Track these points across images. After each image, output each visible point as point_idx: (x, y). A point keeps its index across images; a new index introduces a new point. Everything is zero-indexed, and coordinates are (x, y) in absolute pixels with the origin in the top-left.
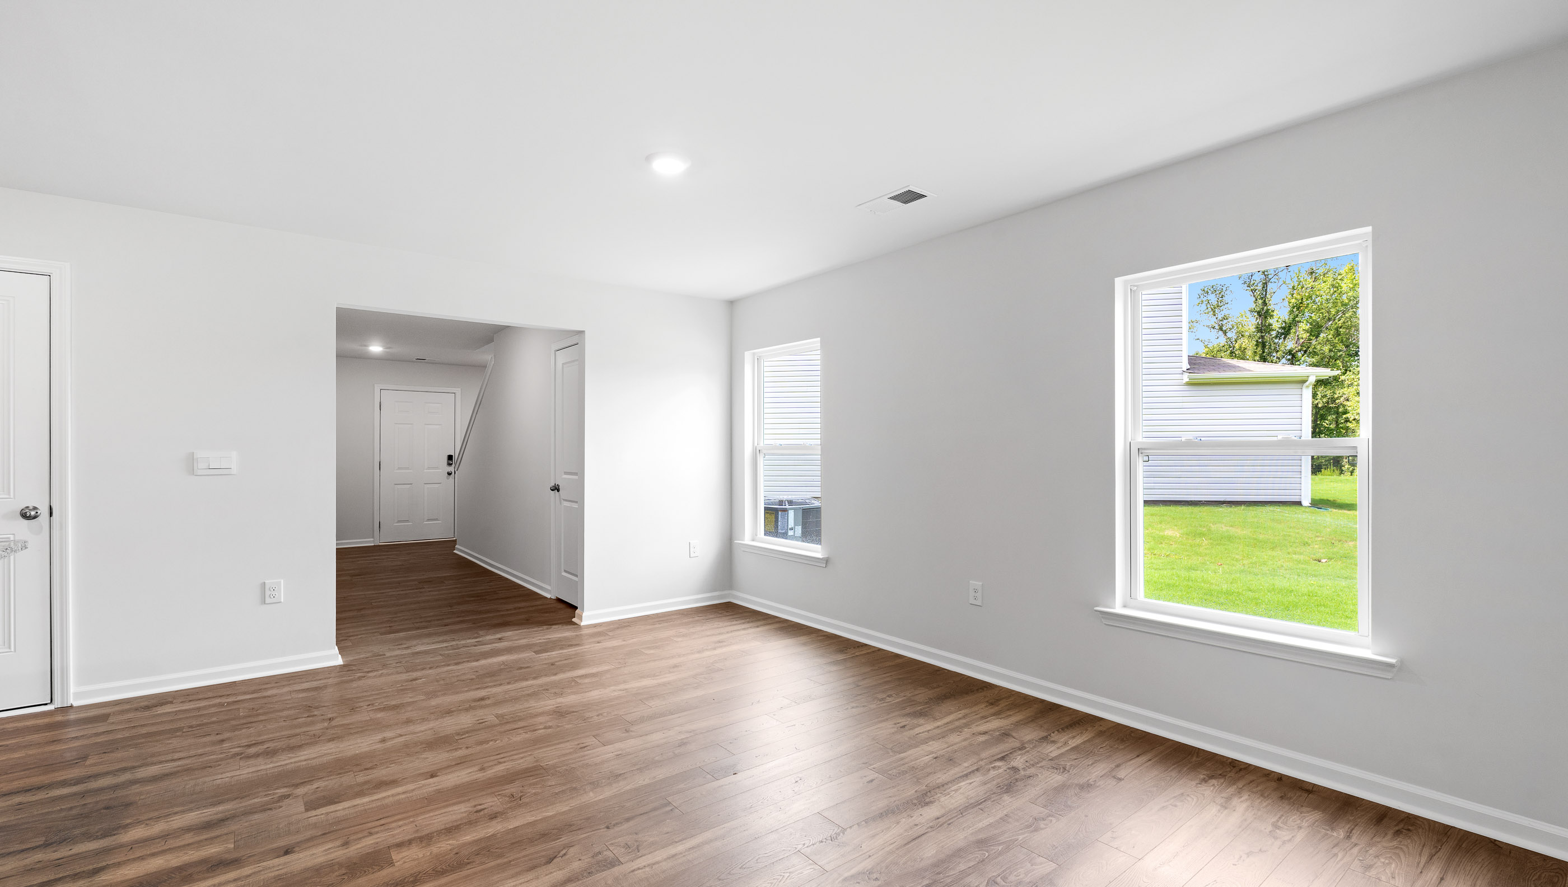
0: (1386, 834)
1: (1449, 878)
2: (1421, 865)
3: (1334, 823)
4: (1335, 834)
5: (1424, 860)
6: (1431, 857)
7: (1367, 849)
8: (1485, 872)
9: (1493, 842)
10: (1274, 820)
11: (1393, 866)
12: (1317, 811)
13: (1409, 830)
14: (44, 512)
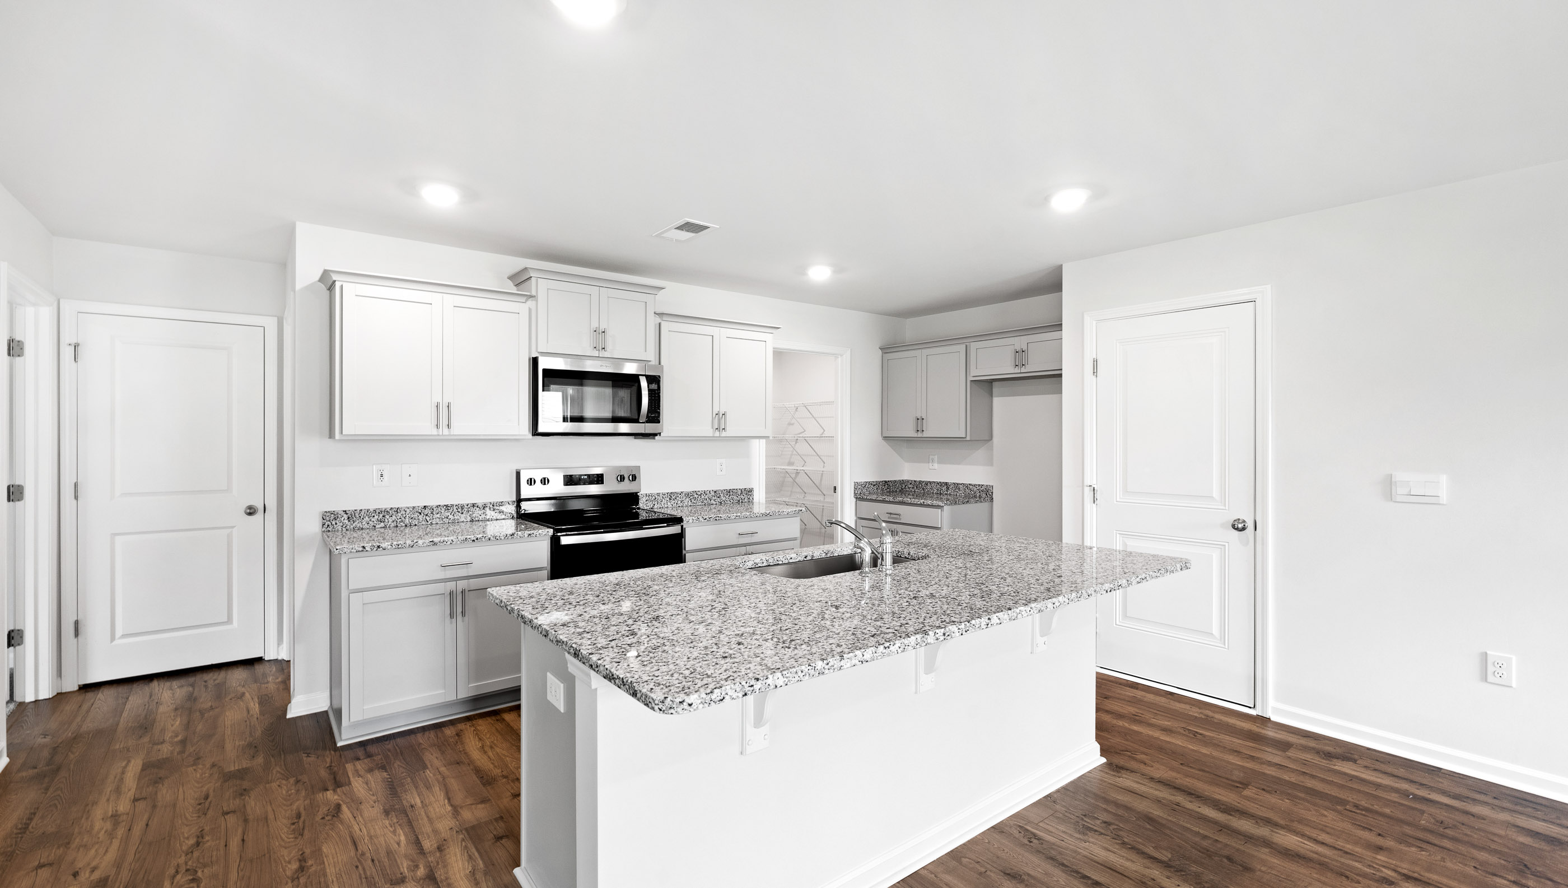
14: (1250, 525)
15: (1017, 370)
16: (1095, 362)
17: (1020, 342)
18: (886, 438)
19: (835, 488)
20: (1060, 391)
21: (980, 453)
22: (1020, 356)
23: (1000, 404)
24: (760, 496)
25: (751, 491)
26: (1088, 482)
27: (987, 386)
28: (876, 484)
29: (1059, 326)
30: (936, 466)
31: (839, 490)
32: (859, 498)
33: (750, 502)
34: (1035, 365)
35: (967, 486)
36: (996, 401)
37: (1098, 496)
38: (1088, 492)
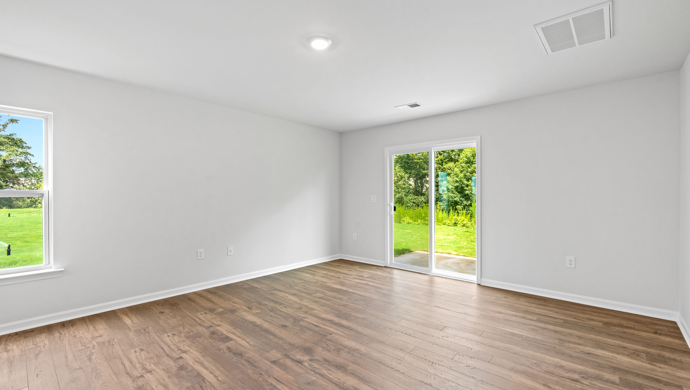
0: (70, 327)
1: (95, 326)
2: (87, 328)
3: (52, 333)
4: (56, 335)
5: (86, 327)
6: (87, 325)
7: (69, 333)
8: (101, 321)
9: (96, 315)
10: (32, 343)
11: (81, 332)
12: (42, 334)
13: (74, 323)
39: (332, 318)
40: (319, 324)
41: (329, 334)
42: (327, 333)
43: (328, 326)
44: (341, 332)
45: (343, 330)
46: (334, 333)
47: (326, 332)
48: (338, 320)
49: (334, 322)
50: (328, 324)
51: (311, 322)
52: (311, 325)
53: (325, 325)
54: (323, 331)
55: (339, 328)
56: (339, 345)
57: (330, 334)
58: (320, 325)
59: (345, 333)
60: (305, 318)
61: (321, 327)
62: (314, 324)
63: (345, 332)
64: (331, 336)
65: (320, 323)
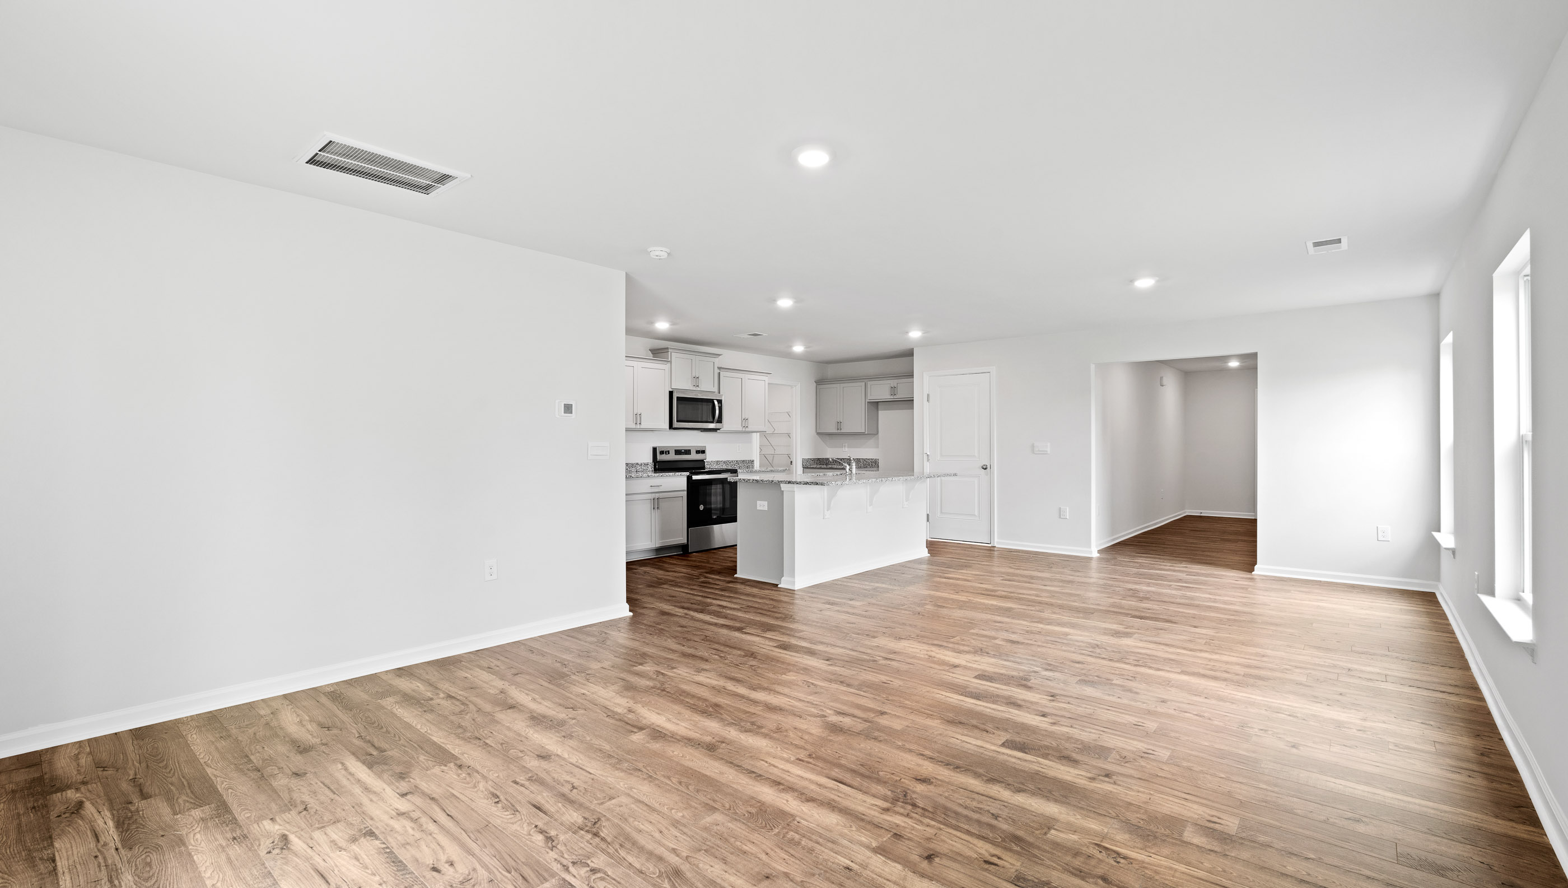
14: (989, 467)
15: (892, 397)
16: (928, 395)
17: (893, 383)
18: (818, 434)
19: (791, 462)
20: (912, 408)
21: (872, 441)
22: (893, 390)
23: (883, 415)
24: (757, 466)
25: (753, 461)
26: (925, 452)
27: (875, 405)
28: (814, 460)
29: (911, 376)
30: (847, 449)
31: (794, 463)
32: (805, 467)
33: (753, 467)
34: (900, 396)
35: (864, 460)
36: (880, 412)
37: (930, 458)
38: (925, 456)
39: (803, 808)
40: (836, 788)
41: (803, 761)
42: (809, 763)
43: (811, 781)
44: (776, 764)
45: (771, 771)
46: (792, 763)
47: (810, 765)
48: (785, 802)
49: (796, 794)
50: (813, 787)
51: (860, 796)
52: (855, 784)
53: (820, 785)
54: (819, 769)
55: (782, 775)
56: (778, 740)
57: (800, 760)
58: (832, 784)
59: (766, 762)
60: (886, 810)
61: (829, 778)
62: (849, 789)
63: (766, 765)
64: (798, 756)
65: (833, 792)
